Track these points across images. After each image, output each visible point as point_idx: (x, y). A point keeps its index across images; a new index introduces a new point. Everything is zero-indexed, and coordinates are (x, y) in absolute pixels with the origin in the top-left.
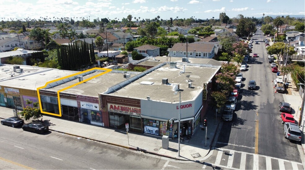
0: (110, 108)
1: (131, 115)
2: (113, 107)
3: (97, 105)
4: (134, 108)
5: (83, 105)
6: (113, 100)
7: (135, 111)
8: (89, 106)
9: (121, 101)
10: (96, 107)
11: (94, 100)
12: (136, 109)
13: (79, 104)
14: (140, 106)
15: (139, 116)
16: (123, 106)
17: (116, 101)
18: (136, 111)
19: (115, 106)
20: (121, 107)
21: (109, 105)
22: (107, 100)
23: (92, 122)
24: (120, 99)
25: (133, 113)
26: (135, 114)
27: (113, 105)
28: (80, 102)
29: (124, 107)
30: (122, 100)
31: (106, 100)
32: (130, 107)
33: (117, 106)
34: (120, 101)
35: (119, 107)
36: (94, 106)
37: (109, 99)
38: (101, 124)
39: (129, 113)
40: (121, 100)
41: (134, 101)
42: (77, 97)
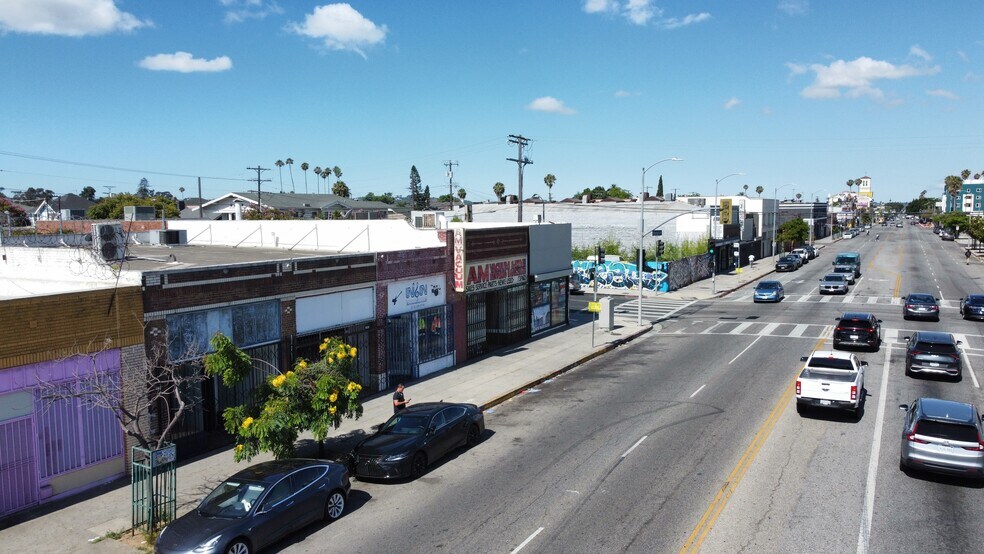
0: (469, 281)
1: (511, 287)
2: (477, 271)
3: (439, 281)
4: (514, 259)
5: (394, 301)
6: (479, 247)
7: (516, 270)
8: (415, 293)
9: (493, 242)
10: (436, 292)
12: (518, 261)
13: (382, 302)
14: (527, 251)
15: (523, 284)
16: (495, 262)
17: (484, 246)
18: (518, 268)
19: (480, 267)
20: (493, 267)
21: (467, 269)
22: (466, 251)
23: (424, 368)
24: (495, 239)
25: (514, 277)
26: (516, 279)
27: (476, 266)
28: (385, 289)
29: (498, 264)
32: (507, 260)
33: (484, 264)
34: (492, 245)
35: (487, 267)
36: (430, 289)
37: (470, 246)
38: (448, 360)
39: (506, 282)
41: (517, 237)
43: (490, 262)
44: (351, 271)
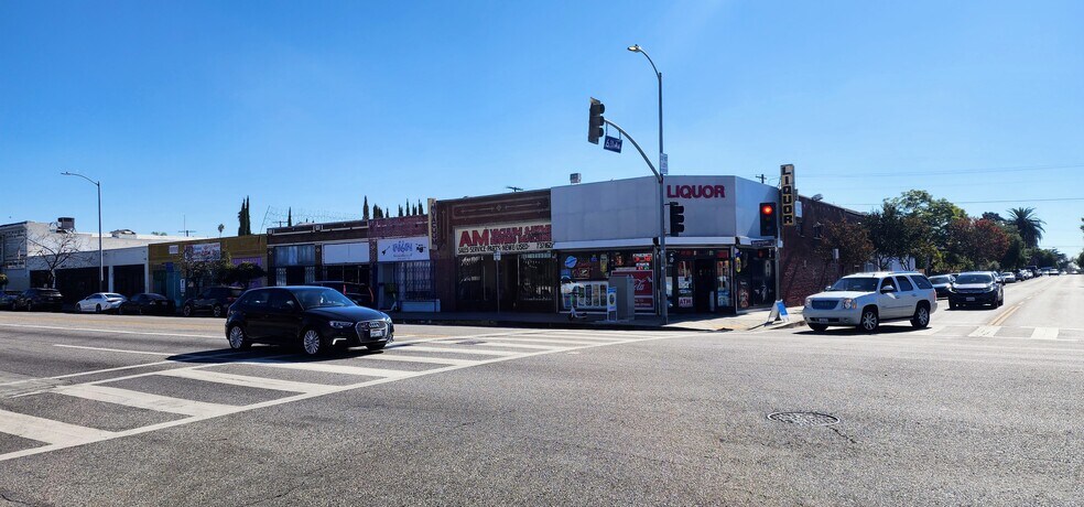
0: (462, 244)
1: (523, 253)
2: (471, 236)
3: (424, 242)
4: (530, 225)
5: (384, 252)
6: (471, 213)
7: (534, 236)
8: (401, 249)
9: (492, 209)
10: (421, 250)
11: (417, 226)
12: (537, 227)
13: (373, 252)
14: (547, 216)
16: (499, 228)
17: (478, 213)
18: (537, 234)
19: (475, 233)
20: (495, 232)
21: (459, 233)
22: (454, 217)
23: (409, 306)
24: (489, 206)
25: (529, 244)
26: (533, 246)
27: (470, 231)
28: (376, 244)
29: (501, 230)
30: (497, 205)
31: (450, 217)
32: (517, 226)
33: (481, 230)
34: (489, 212)
35: (486, 232)
36: (414, 247)
37: (458, 213)
39: (516, 248)
40: (493, 205)
41: (530, 202)
42: (371, 227)
43: (491, 228)
44: (352, 231)
